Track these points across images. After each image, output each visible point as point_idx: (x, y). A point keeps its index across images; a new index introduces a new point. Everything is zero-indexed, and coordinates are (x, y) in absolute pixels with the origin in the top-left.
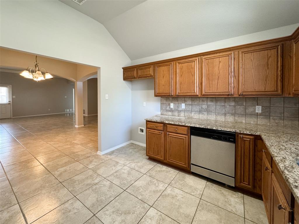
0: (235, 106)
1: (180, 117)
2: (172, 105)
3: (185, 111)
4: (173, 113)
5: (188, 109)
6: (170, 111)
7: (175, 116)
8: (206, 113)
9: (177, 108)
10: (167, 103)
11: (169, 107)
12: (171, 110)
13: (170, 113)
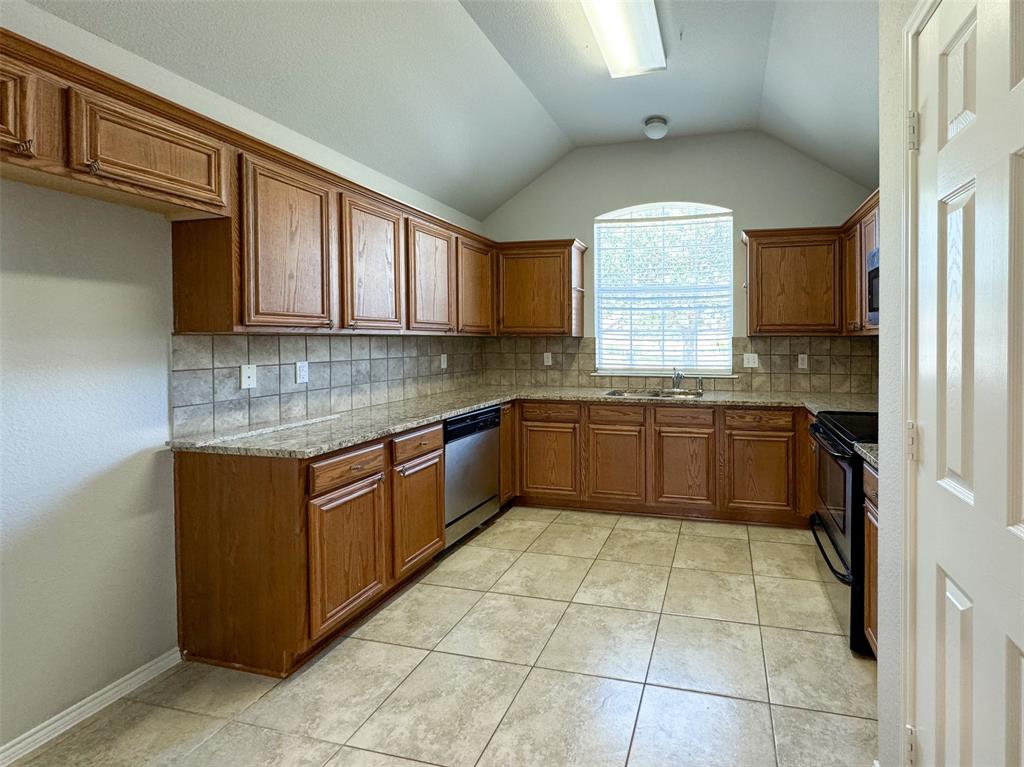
0: (417, 358)
1: (289, 420)
2: (250, 376)
3: (307, 391)
4: (253, 415)
5: (319, 382)
6: (236, 406)
7: (266, 424)
8: (366, 387)
9: (273, 386)
10: (217, 364)
11: (231, 384)
12: (248, 402)
13: (240, 418)
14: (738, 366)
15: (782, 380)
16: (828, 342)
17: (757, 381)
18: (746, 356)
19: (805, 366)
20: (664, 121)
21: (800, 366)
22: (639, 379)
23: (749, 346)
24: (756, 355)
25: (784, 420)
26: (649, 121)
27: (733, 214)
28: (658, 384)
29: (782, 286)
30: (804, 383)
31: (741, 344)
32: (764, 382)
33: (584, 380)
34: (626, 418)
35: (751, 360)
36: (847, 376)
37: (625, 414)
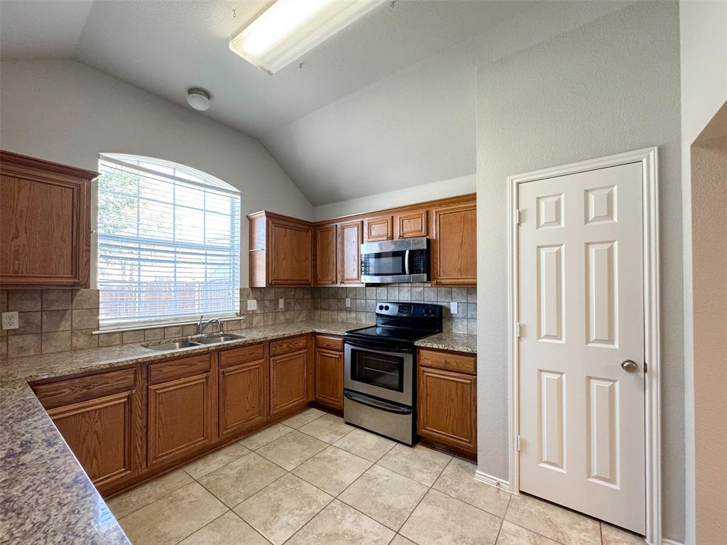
14: (244, 311)
15: (271, 317)
16: (293, 290)
17: (256, 320)
18: (249, 302)
19: (283, 307)
20: (208, 95)
21: (280, 307)
22: (157, 331)
23: (251, 294)
24: (255, 301)
25: (302, 343)
26: (193, 91)
27: (241, 194)
28: (178, 333)
29: (285, 254)
30: (282, 318)
31: (246, 293)
32: (260, 320)
33: (80, 341)
34: (194, 368)
35: (252, 305)
36: (301, 311)
37: (191, 365)
